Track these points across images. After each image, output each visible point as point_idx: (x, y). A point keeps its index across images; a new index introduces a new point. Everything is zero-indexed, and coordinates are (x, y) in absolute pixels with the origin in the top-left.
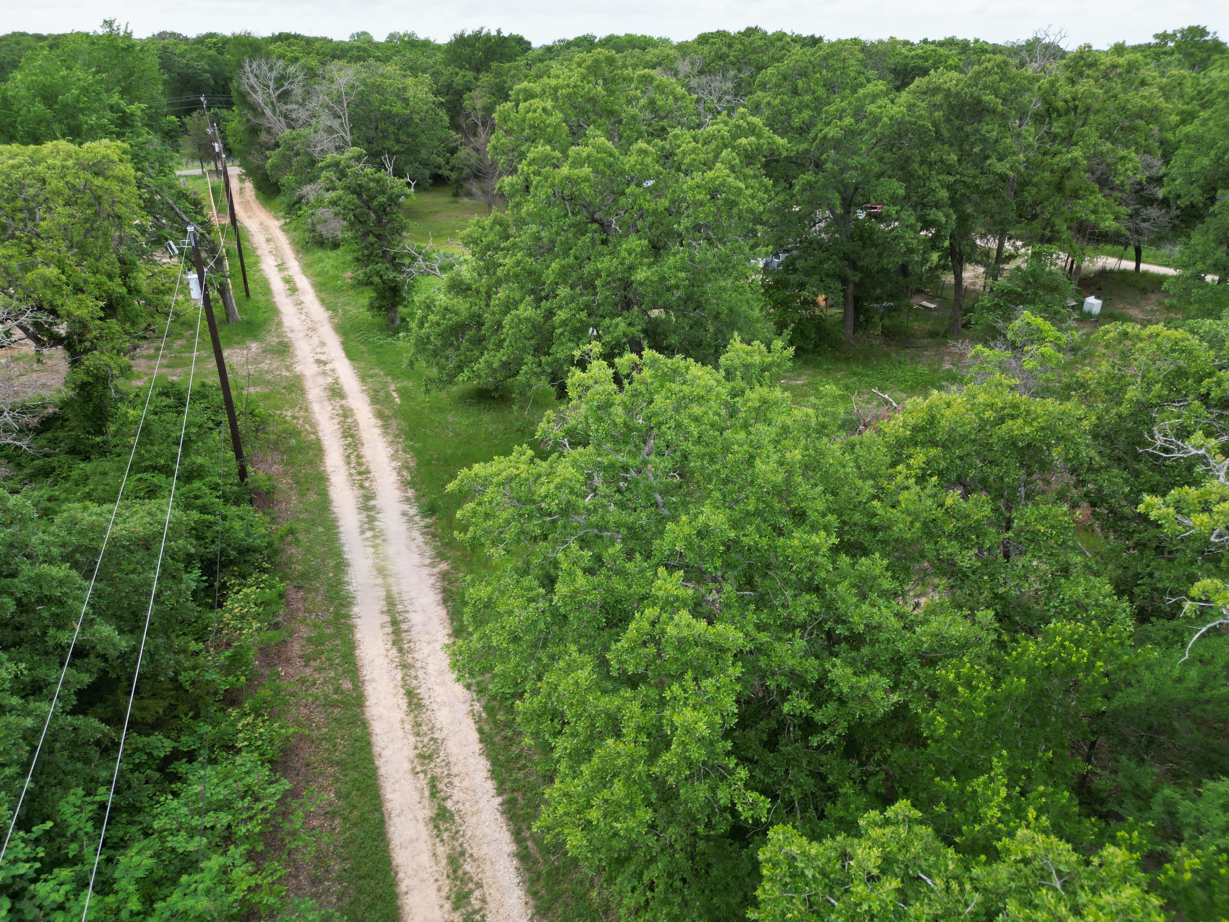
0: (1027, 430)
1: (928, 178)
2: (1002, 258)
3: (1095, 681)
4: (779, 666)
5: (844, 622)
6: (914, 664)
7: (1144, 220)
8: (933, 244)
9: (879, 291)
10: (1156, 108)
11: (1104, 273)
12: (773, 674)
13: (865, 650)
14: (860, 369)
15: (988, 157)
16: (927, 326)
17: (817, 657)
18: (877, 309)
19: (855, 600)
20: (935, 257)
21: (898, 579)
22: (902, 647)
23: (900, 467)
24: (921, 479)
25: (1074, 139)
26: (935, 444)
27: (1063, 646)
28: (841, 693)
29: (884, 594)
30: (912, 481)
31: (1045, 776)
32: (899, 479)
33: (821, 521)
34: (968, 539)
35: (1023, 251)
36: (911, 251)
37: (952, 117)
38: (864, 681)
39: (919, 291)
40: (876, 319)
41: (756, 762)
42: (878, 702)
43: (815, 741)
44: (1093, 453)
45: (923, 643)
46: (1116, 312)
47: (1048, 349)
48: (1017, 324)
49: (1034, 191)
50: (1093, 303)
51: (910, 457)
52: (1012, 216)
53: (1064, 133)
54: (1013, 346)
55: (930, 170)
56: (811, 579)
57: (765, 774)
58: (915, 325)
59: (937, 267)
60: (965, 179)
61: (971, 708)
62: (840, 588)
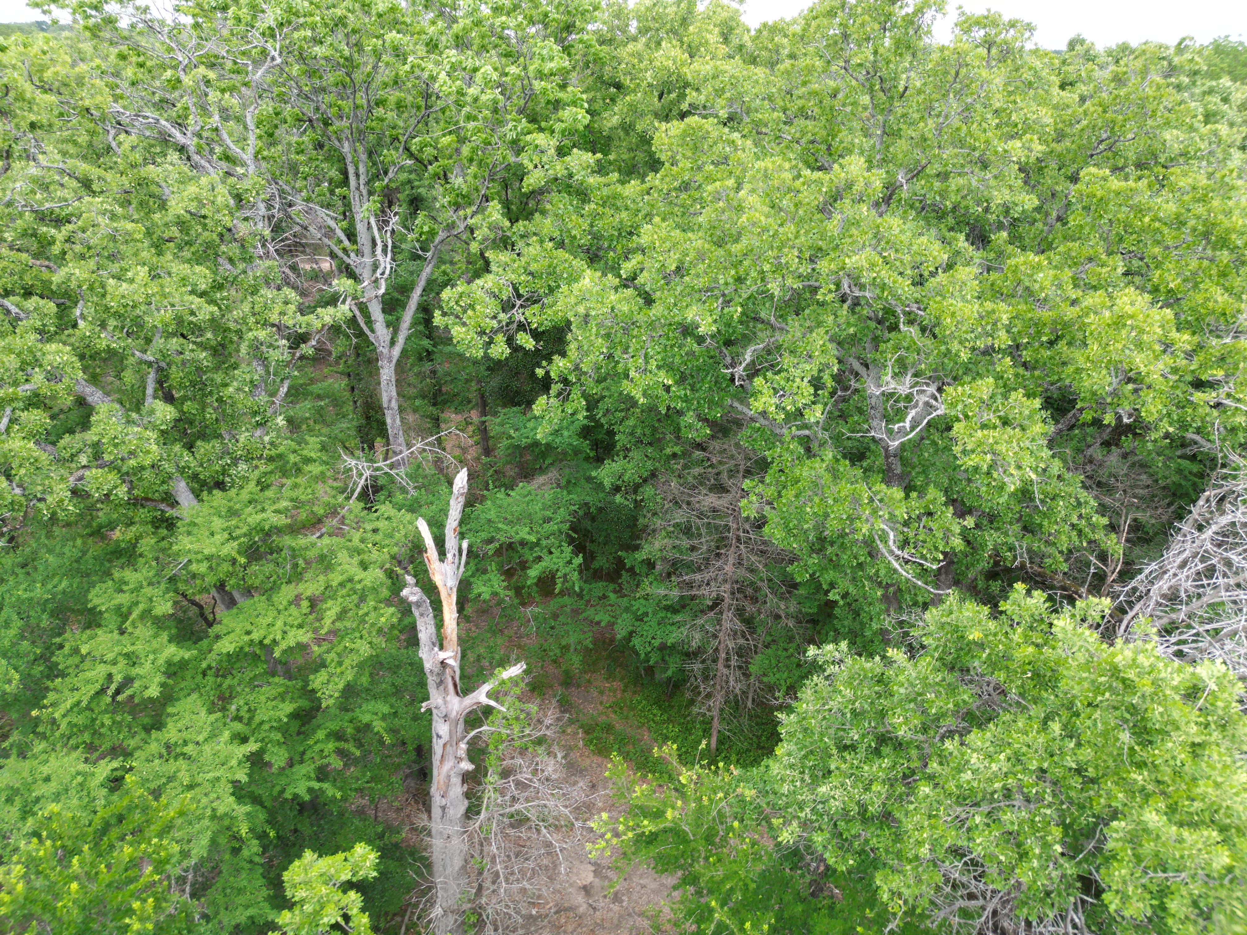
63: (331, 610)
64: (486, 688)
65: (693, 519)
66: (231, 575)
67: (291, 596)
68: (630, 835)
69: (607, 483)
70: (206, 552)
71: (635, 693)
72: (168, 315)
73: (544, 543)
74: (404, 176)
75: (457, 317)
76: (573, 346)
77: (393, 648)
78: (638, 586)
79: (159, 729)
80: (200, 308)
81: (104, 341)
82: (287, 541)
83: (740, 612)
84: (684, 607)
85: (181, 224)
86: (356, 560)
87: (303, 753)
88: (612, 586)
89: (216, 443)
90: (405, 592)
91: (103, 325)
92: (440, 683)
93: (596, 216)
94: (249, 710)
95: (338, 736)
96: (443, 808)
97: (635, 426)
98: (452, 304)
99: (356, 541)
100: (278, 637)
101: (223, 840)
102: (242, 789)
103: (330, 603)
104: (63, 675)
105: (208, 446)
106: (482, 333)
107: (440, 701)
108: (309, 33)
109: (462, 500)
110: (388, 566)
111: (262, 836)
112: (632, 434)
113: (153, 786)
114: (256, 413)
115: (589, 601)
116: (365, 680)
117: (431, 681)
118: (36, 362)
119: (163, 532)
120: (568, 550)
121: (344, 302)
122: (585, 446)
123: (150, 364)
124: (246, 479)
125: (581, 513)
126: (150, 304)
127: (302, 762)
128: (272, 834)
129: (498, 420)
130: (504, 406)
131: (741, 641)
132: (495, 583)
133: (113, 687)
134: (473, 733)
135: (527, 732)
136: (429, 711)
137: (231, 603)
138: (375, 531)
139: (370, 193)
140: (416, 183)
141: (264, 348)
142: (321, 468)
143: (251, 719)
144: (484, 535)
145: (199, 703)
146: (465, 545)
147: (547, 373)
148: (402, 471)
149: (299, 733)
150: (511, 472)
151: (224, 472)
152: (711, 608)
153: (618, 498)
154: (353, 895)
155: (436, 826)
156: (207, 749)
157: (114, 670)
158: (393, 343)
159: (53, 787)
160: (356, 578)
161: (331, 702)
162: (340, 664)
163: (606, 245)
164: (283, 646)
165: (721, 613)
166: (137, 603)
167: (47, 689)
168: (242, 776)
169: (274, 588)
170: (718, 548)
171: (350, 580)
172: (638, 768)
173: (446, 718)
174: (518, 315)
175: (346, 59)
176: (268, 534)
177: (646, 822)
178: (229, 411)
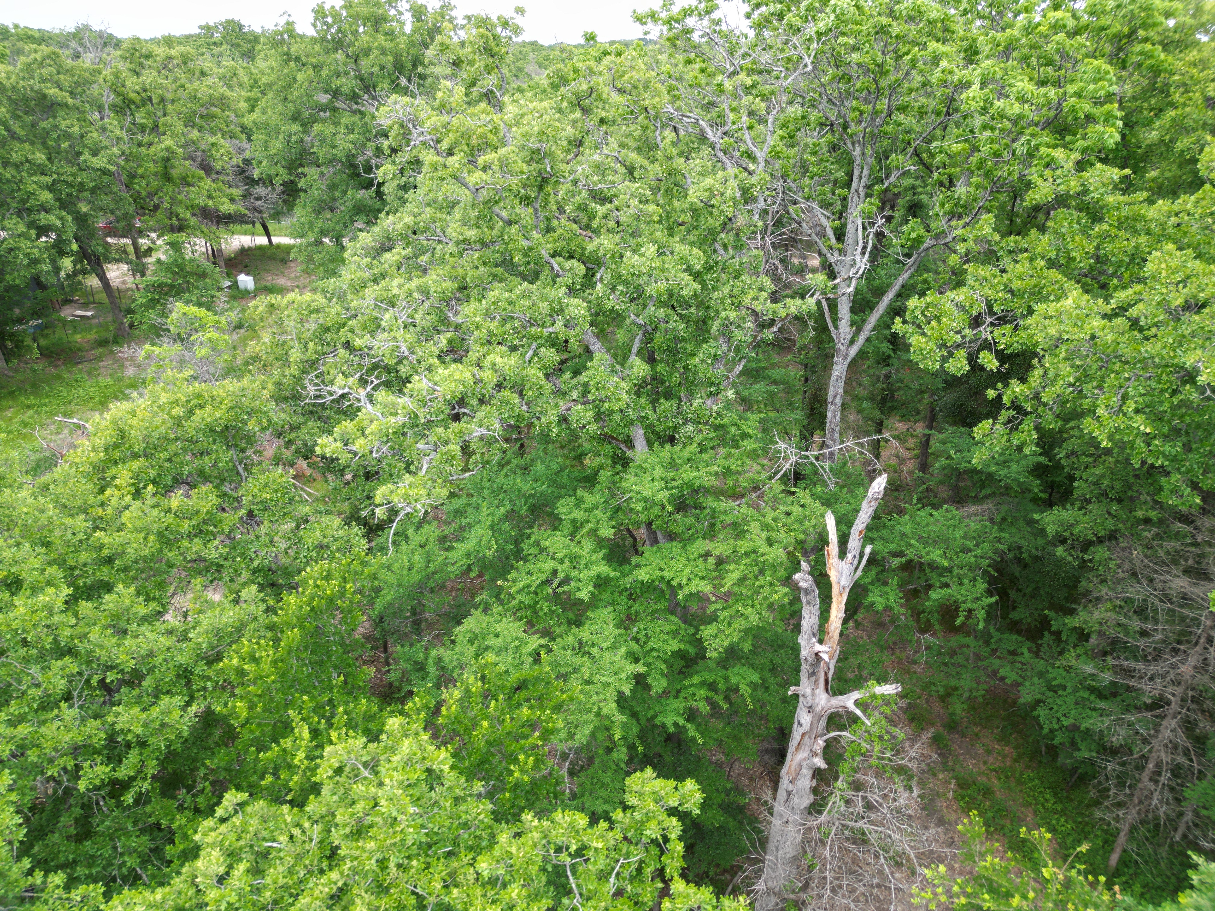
0: (218, 415)
1: (21, 181)
2: (141, 254)
3: (351, 602)
4: (56, 749)
5: (112, 668)
6: (201, 668)
7: (257, 199)
8: (59, 248)
9: (17, 311)
10: (223, 98)
11: (244, 252)
12: (51, 761)
13: (147, 682)
14: (32, 401)
15: (79, 154)
16: (92, 336)
17: (96, 717)
18: (24, 331)
19: (114, 640)
20: (67, 263)
21: (154, 598)
22: (182, 659)
23: (108, 492)
24: (137, 494)
25: (161, 129)
26: (136, 456)
27: (317, 586)
28: (138, 736)
29: (146, 619)
30: (128, 499)
31: (345, 697)
32: (114, 501)
33: (41, 578)
34: (208, 532)
35: (159, 242)
36: (35, 262)
37: (20, 113)
38: (155, 711)
39: (67, 302)
40: (28, 341)
41: (75, 862)
42: (178, 722)
43: (129, 798)
44: (283, 416)
45: (199, 644)
46: (268, 284)
47: (212, 334)
48: (174, 316)
49: (144, 183)
50: (246, 281)
51: (114, 478)
52: (131, 209)
53: (149, 123)
54: (179, 338)
55: (19, 172)
56: (56, 641)
57: (90, 866)
58: (78, 337)
59: (75, 273)
60: (64, 177)
61: (261, 677)
62: (91, 636)
63: (733, 574)
64: (856, 695)
65: (1151, 599)
66: (658, 517)
67: (702, 551)
68: (963, 900)
69: (1051, 530)
70: (645, 494)
71: (1028, 767)
72: (662, 286)
73: (956, 571)
74: (907, 182)
75: (919, 327)
76: (1038, 372)
77: (779, 627)
78: (1061, 653)
79: (578, 626)
80: (687, 285)
81: (612, 302)
82: (710, 502)
83: (1189, 726)
84: (1114, 695)
85: (695, 211)
86: (764, 535)
87: (679, 691)
88: (1029, 644)
89: (674, 403)
90: (797, 576)
91: (613, 289)
92: (812, 674)
93: (1104, 237)
94: (646, 635)
95: (712, 686)
96: (789, 793)
97: (1103, 476)
98: (918, 313)
99: (768, 519)
100: (684, 582)
101: (600, 736)
102: (625, 701)
103: (732, 567)
104: (526, 560)
105: (668, 404)
106: (944, 346)
107: (808, 691)
108: (852, 41)
109: (875, 504)
110: (791, 549)
111: (632, 747)
112: (1096, 484)
113: (563, 670)
114: (712, 384)
115: (994, 651)
116: (747, 646)
117: (805, 669)
118: (560, 311)
119: (619, 467)
120: (982, 586)
121: (812, 296)
122: (1036, 485)
123: (639, 326)
124: (690, 439)
125: (1011, 555)
126: (650, 276)
127: (677, 697)
128: (640, 749)
129: (941, 437)
130: (955, 424)
131: (1181, 759)
132: (892, 598)
133: (557, 581)
134: (833, 734)
135: (888, 755)
136: (796, 696)
137: (655, 541)
138: (788, 514)
139: (869, 195)
140: (920, 190)
141: (733, 328)
142: (754, 446)
143: (645, 643)
144: (893, 547)
145: (611, 617)
146: (868, 550)
147: (1000, 397)
148: (827, 465)
149: (680, 672)
150: (944, 492)
151: (675, 428)
152: (1150, 707)
153: (1060, 551)
154: (674, 820)
155: (779, 807)
156: (607, 655)
157: (560, 568)
158: (852, 342)
159: (497, 642)
160: (761, 551)
161: (715, 655)
162: (730, 625)
163: (1111, 270)
164: (686, 591)
165: (1163, 717)
166: (588, 521)
167: (512, 567)
168: (627, 689)
169: (691, 539)
170: (1179, 642)
171: (755, 552)
172: (1010, 848)
173: (810, 709)
174: (985, 332)
175: (878, 66)
176: (697, 491)
177: (986, 896)
178: (691, 378)
